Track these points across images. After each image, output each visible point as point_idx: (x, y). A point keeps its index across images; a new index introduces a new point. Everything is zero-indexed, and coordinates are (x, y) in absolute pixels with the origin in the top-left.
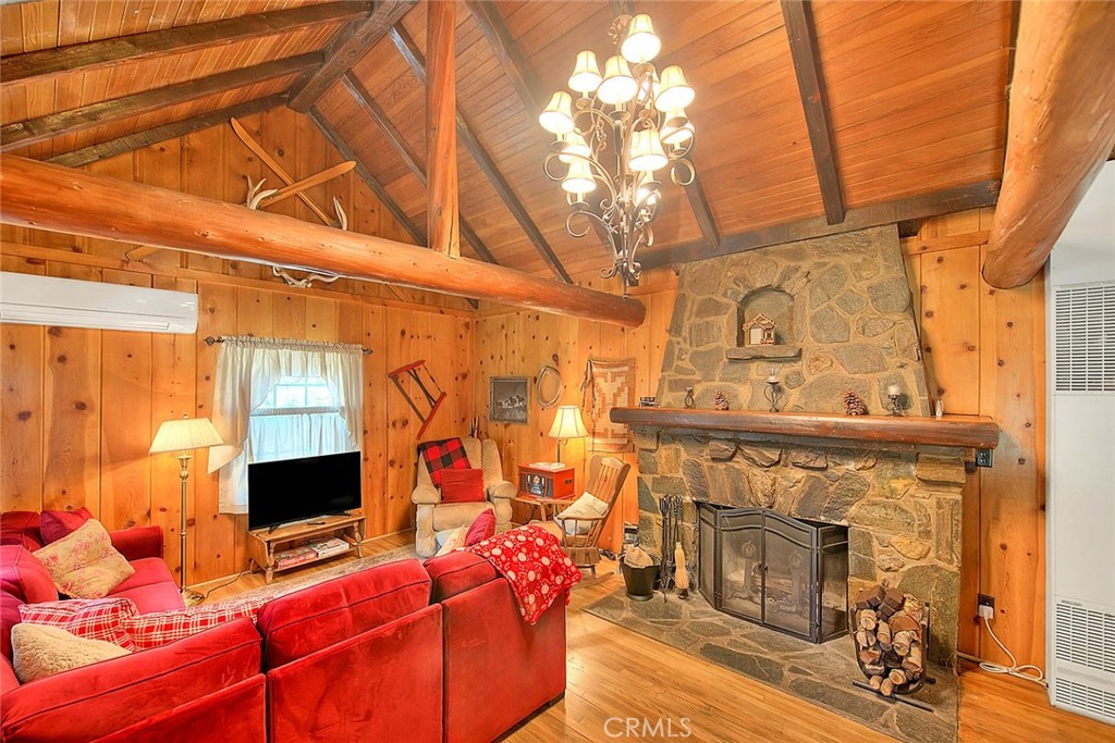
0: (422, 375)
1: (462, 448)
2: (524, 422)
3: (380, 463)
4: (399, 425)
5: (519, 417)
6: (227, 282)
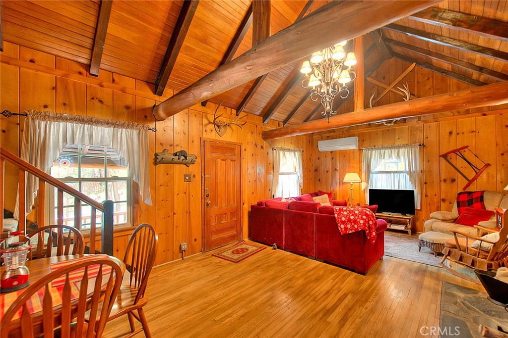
0: (467, 154)
3: (436, 199)
4: (448, 181)
6: (367, 131)
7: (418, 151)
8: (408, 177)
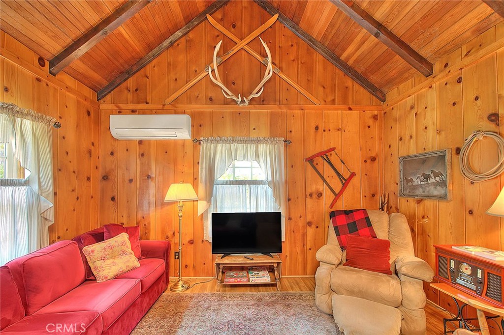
0: (333, 158)
1: (367, 218)
2: (443, 198)
3: (301, 223)
4: (315, 196)
5: (436, 193)
6: (207, 108)
7: (282, 149)
8: (270, 191)
